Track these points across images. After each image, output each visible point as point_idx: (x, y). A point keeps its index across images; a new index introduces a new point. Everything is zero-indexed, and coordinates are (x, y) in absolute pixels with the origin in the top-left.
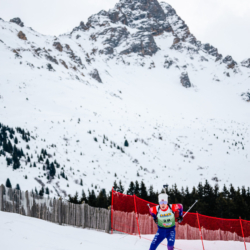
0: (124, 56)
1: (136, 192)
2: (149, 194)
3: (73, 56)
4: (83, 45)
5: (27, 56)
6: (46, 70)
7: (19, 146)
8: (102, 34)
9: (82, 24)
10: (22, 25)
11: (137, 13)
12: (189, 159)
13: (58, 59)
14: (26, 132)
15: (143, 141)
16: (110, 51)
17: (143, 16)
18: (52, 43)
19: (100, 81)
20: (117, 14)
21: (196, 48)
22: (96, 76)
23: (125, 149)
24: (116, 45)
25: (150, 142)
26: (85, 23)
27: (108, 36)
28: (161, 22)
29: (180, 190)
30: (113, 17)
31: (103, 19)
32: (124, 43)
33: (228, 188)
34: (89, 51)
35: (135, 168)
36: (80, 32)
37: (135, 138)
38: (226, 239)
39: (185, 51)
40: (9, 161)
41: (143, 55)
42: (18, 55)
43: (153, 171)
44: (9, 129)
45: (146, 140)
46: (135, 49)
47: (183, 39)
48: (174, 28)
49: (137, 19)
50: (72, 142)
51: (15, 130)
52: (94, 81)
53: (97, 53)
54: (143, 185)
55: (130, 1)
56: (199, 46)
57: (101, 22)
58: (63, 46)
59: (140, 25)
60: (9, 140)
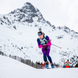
0: (23, 22)
3: (8, 21)
4: (12, 18)
8: (17, 15)
9: (12, 12)
11: (28, 10)
12: (40, 54)
13: (4, 21)
15: (27, 48)
16: (19, 20)
17: (30, 11)
18: (3, 17)
19: (16, 29)
20: (22, 10)
22: (15, 27)
23: (22, 49)
24: (21, 19)
26: (13, 12)
27: (19, 16)
28: (35, 13)
30: (21, 11)
31: (18, 11)
32: (24, 19)
34: (13, 20)
35: (24, 55)
36: (11, 14)
37: (25, 46)
39: (41, 22)
41: (29, 23)
43: (29, 57)
45: (28, 48)
46: (27, 20)
47: (41, 19)
48: (38, 15)
49: (28, 12)
52: (14, 29)
53: (16, 21)
55: (26, 6)
56: (45, 21)
57: (17, 12)
58: (6, 18)
59: (29, 14)
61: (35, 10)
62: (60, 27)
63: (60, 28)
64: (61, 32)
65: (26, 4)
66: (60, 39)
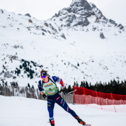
0: (75, 27)
1: (84, 86)
2: (89, 86)
3: (53, 29)
4: (57, 23)
5: (33, 30)
6: (42, 35)
7: (32, 69)
8: (65, 18)
9: (56, 14)
10: (30, 17)
11: (79, 8)
12: (106, 70)
13: (46, 30)
14: (35, 62)
15: (85, 63)
16: (69, 25)
17: (82, 9)
18: (43, 23)
19: (65, 38)
20: (70, 9)
22: (63, 36)
23: (78, 67)
24: (71, 22)
25: (88, 64)
27: (67, 19)
28: (90, 11)
29: (103, 83)
30: (69, 10)
31: (65, 12)
32: (75, 21)
33: (124, 82)
34: (60, 26)
35: (83, 75)
36: (55, 18)
37: (82, 62)
38: (124, 104)
39: (101, 23)
40: (28, 76)
41: (83, 26)
42: (29, 30)
43: (91, 76)
44: (27, 62)
46: (79, 23)
47: (100, 18)
48: (96, 13)
49: (79, 10)
50: (55, 66)
51: (30, 62)
52: (63, 39)
53: (63, 26)
54: (87, 82)
55: (76, 3)
56: (107, 20)
58: (49, 24)
59: (81, 13)
60: (28, 66)
61: (90, 7)
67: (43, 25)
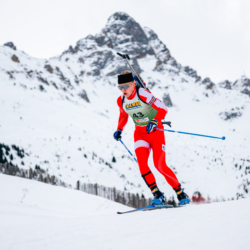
0: (110, 78)
3: (63, 78)
4: (72, 67)
5: (21, 78)
6: (38, 91)
7: (14, 162)
8: (89, 57)
9: (71, 47)
10: (15, 49)
11: (122, 37)
13: (49, 80)
14: (20, 149)
15: (129, 157)
16: (97, 73)
17: (127, 40)
18: (43, 65)
19: (88, 100)
20: (103, 38)
21: (177, 70)
22: (84, 96)
23: (113, 164)
24: (103, 67)
26: (74, 47)
27: (95, 59)
28: (144, 46)
30: (100, 41)
31: (91, 43)
32: (110, 66)
34: (78, 73)
35: (122, 183)
36: (69, 55)
37: (122, 154)
39: (167, 73)
42: (11, 77)
43: (139, 186)
44: (5, 147)
46: (120, 71)
47: (165, 62)
48: (156, 51)
49: (121, 43)
50: (64, 158)
51: (10, 147)
52: (83, 101)
53: (85, 75)
55: (115, 26)
56: (180, 68)
57: (88, 46)
58: (54, 68)
59: (125, 49)
60: (5, 156)
61: (145, 36)
62: (227, 82)
63: (228, 85)
64: (235, 99)
65: (113, 20)
66: (234, 120)
67: (42, 69)
